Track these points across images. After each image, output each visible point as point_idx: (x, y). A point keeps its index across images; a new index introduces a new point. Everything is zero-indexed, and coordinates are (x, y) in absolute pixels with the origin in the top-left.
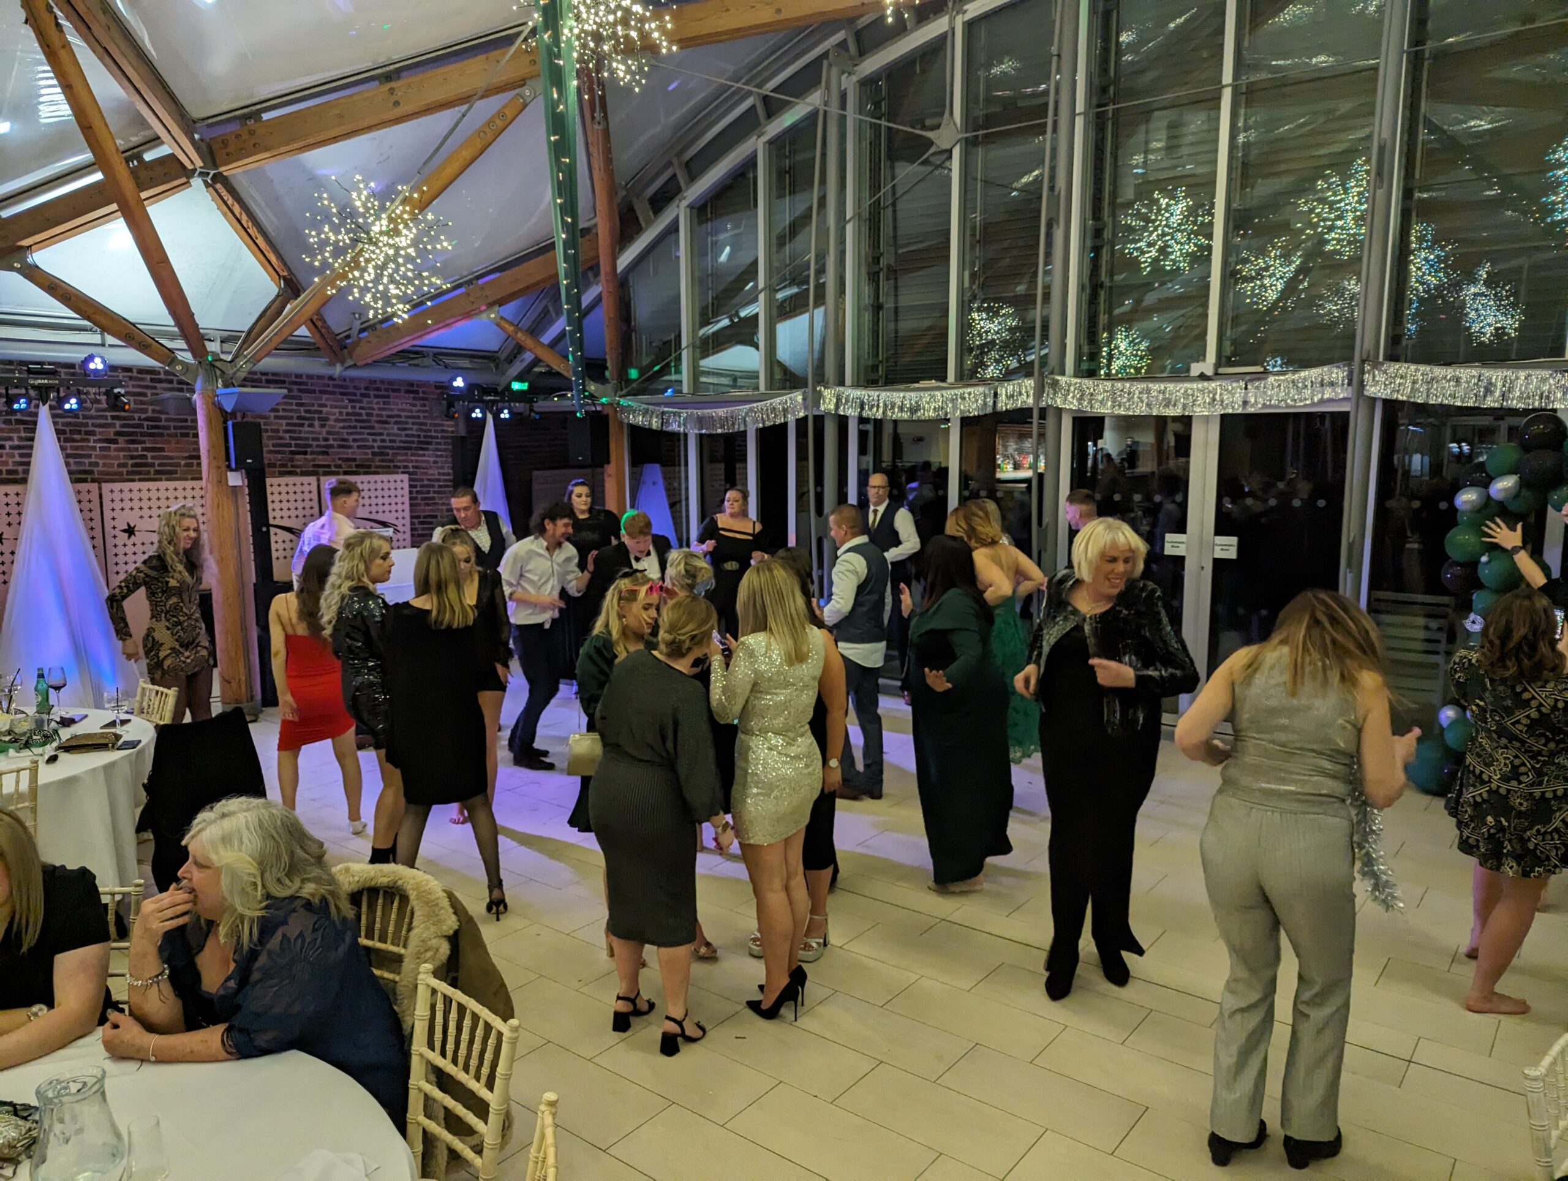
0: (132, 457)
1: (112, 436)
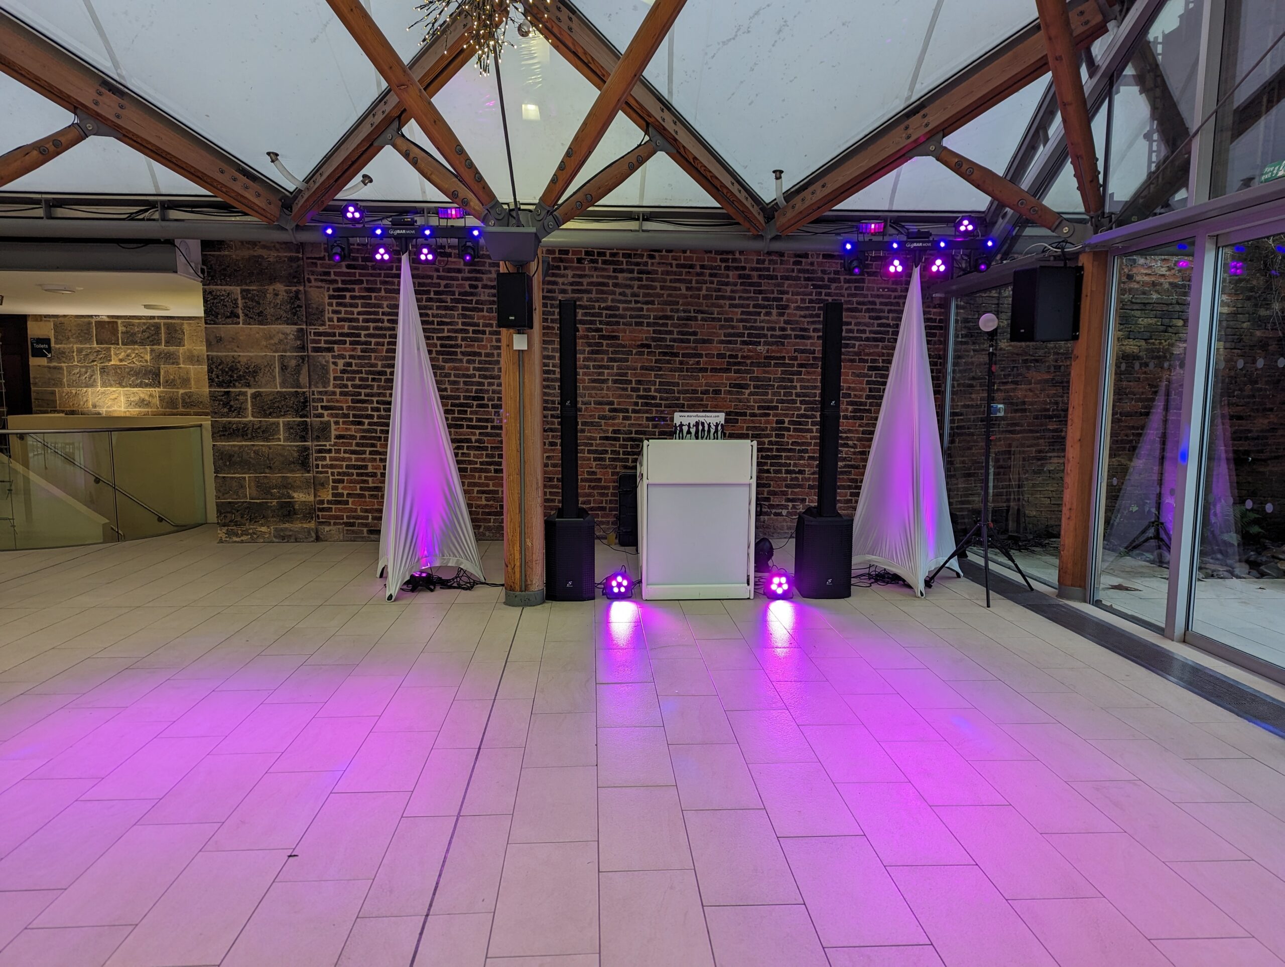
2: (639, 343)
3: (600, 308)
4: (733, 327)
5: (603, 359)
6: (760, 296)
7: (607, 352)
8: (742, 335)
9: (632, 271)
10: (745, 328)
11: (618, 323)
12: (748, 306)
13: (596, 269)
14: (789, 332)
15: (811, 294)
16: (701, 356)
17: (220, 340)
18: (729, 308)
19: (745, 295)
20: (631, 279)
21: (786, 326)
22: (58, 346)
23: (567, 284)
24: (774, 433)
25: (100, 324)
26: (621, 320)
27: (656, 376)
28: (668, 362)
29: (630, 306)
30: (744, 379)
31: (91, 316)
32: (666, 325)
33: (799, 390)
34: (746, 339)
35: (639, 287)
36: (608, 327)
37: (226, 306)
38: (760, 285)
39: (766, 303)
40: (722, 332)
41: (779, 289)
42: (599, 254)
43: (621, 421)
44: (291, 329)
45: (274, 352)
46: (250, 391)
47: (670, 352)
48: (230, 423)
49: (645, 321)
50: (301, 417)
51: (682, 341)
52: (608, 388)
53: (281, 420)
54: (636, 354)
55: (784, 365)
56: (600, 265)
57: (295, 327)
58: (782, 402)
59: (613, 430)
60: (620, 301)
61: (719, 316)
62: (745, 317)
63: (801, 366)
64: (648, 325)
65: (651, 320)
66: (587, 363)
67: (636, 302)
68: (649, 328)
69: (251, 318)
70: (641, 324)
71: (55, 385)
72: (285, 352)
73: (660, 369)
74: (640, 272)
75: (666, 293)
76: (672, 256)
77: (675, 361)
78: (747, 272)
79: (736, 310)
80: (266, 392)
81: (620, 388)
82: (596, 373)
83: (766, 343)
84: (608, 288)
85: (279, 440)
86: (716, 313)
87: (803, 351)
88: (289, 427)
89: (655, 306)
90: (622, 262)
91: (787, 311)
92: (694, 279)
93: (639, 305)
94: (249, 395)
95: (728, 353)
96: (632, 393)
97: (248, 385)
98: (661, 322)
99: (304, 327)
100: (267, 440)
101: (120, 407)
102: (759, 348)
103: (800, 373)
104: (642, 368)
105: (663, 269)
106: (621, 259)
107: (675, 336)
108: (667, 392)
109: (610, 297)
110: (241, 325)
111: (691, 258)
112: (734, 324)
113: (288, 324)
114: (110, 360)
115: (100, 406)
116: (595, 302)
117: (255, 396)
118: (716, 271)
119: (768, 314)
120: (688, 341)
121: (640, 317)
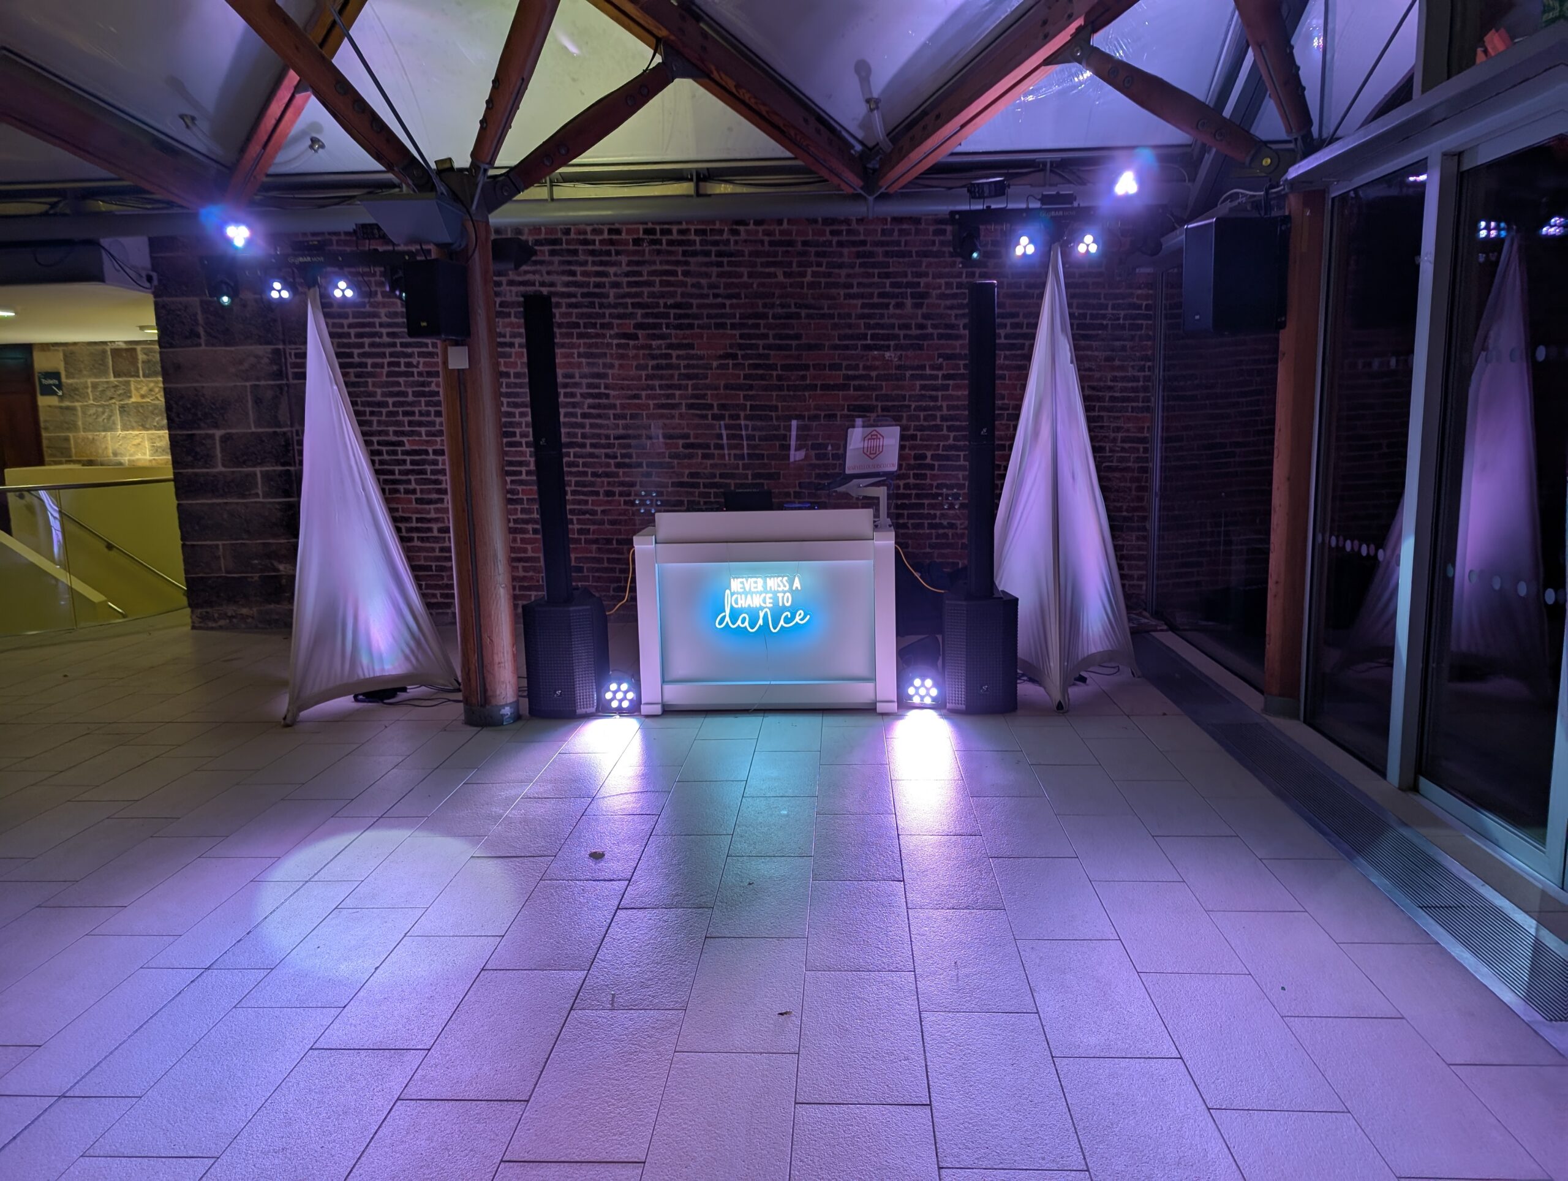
0: (653, 357)
1: (632, 331)
2: (721, 352)
3: (665, 304)
4: (850, 326)
5: (672, 377)
6: (888, 282)
7: (678, 367)
8: (865, 337)
9: (707, 254)
10: (868, 326)
11: (691, 326)
12: (871, 296)
13: (659, 252)
14: (930, 330)
15: (959, 275)
16: (806, 367)
17: (178, 367)
18: (845, 299)
19: (865, 281)
20: (706, 264)
21: (925, 322)
22: (70, 381)
23: (620, 275)
24: (912, 472)
25: (117, 352)
26: (696, 322)
27: (746, 397)
28: (762, 377)
29: (706, 301)
30: (869, 398)
31: (105, 343)
32: (757, 326)
33: (945, 412)
34: (869, 342)
35: (720, 275)
36: (678, 332)
37: (183, 323)
38: (887, 265)
39: (897, 290)
40: (836, 333)
41: (914, 270)
42: (664, 232)
43: (699, 460)
44: (263, 350)
45: (247, 380)
46: (218, 433)
47: (764, 364)
48: (196, 474)
49: (728, 322)
50: (283, 465)
51: (780, 348)
52: (681, 416)
53: (258, 470)
54: (718, 368)
55: (922, 377)
56: (664, 246)
57: (269, 348)
58: (921, 428)
59: (690, 473)
60: (691, 296)
61: (831, 312)
62: (866, 311)
63: (946, 377)
64: (733, 326)
65: (737, 321)
66: (650, 382)
67: (716, 296)
68: (734, 332)
69: (215, 337)
70: (722, 326)
71: (68, 429)
72: (258, 379)
73: (751, 387)
74: (719, 254)
75: (756, 282)
76: (764, 231)
77: (771, 375)
78: (868, 248)
79: (855, 302)
80: (237, 433)
81: (697, 415)
82: (664, 395)
83: (897, 347)
84: (676, 279)
85: (257, 495)
86: (826, 307)
87: (948, 357)
88: (267, 476)
89: (743, 301)
90: (695, 241)
91: (926, 301)
92: (795, 260)
93: (719, 300)
94: (217, 438)
95: (844, 363)
96: (715, 422)
97: (216, 426)
98: (750, 322)
99: (281, 347)
100: (243, 496)
101: (145, 454)
102: (887, 354)
103: (946, 388)
104: (726, 387)
105: (751, 248)
106: (692, 237)
107: (771, 341)
108: (760, 418)
109: (679, 290)
110: (203, 347)
111: (788, 233)
112: (853, 321)
113: (261, 344)
114: (130, 397)
115: (122, 455)
116: (659, 297)
117: (225, 439)
118: (824, 249)
119: (899, 306)
120: (788, 347)
121: (722, 316)
